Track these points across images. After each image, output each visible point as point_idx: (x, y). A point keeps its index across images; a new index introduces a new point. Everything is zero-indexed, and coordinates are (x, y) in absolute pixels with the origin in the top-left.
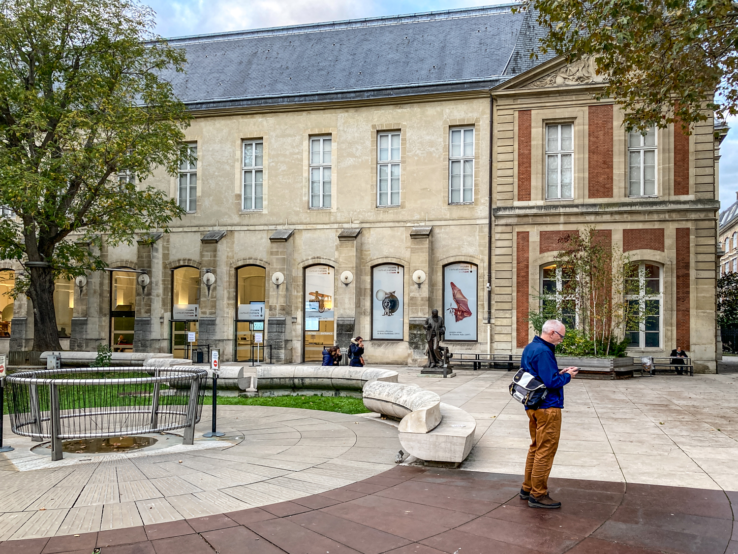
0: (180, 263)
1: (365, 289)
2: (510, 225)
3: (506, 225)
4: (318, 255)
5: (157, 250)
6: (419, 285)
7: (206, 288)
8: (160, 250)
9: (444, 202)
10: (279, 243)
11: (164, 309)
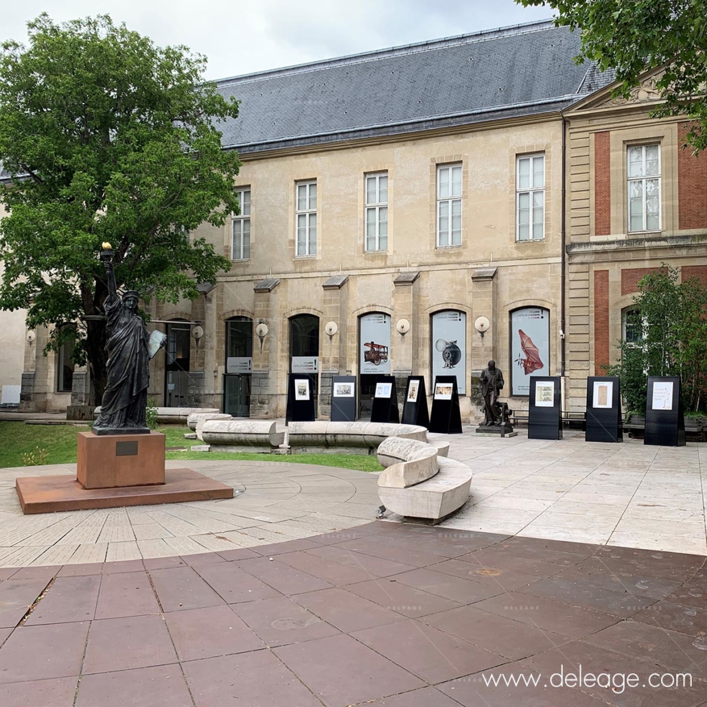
0: (233, 314)
1: (424, 339)
2: (587, 263)
3: (582, 263)
4: (374, 303)
5: (210, 301)
6: (482, 333)
7: (259, 340)
8: (214, 300)
9: (511, 240)
10: (332, 291)
11: (218, 362)
